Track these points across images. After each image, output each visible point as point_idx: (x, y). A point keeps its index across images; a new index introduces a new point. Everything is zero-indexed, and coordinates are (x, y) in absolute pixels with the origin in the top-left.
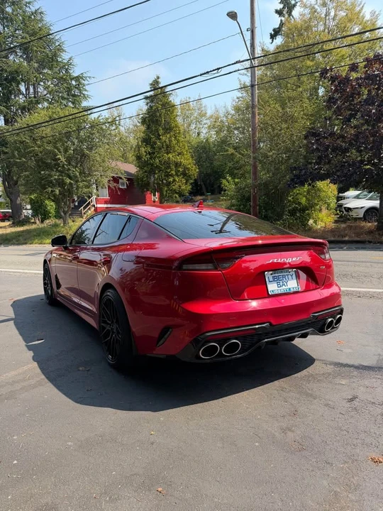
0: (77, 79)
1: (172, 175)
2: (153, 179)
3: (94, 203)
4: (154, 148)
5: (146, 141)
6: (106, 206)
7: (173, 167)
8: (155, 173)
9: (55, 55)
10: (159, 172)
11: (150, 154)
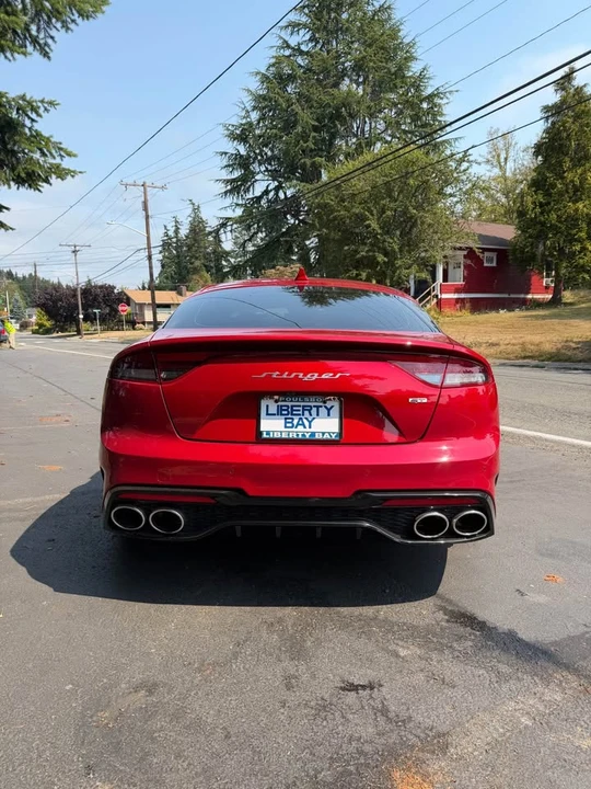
0: (430, 98)
1: (580, 240)
2: (541, 248)
3: (438, 291)
4: (550, 195)
5: (538, 184)
6: (456, 296)
7: (584, 225)
8: (547, 238)
9: (400, 69)
10: (555, 235)
11: (541, 205)
